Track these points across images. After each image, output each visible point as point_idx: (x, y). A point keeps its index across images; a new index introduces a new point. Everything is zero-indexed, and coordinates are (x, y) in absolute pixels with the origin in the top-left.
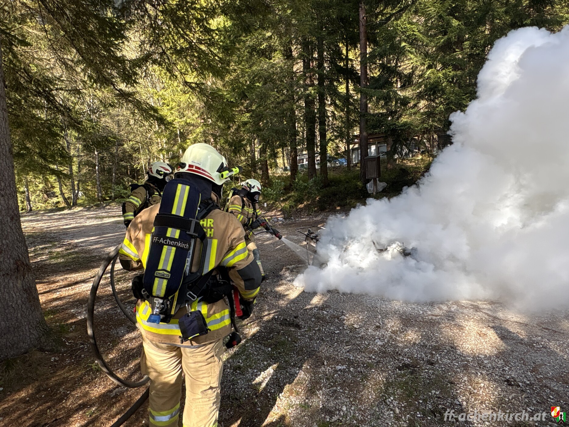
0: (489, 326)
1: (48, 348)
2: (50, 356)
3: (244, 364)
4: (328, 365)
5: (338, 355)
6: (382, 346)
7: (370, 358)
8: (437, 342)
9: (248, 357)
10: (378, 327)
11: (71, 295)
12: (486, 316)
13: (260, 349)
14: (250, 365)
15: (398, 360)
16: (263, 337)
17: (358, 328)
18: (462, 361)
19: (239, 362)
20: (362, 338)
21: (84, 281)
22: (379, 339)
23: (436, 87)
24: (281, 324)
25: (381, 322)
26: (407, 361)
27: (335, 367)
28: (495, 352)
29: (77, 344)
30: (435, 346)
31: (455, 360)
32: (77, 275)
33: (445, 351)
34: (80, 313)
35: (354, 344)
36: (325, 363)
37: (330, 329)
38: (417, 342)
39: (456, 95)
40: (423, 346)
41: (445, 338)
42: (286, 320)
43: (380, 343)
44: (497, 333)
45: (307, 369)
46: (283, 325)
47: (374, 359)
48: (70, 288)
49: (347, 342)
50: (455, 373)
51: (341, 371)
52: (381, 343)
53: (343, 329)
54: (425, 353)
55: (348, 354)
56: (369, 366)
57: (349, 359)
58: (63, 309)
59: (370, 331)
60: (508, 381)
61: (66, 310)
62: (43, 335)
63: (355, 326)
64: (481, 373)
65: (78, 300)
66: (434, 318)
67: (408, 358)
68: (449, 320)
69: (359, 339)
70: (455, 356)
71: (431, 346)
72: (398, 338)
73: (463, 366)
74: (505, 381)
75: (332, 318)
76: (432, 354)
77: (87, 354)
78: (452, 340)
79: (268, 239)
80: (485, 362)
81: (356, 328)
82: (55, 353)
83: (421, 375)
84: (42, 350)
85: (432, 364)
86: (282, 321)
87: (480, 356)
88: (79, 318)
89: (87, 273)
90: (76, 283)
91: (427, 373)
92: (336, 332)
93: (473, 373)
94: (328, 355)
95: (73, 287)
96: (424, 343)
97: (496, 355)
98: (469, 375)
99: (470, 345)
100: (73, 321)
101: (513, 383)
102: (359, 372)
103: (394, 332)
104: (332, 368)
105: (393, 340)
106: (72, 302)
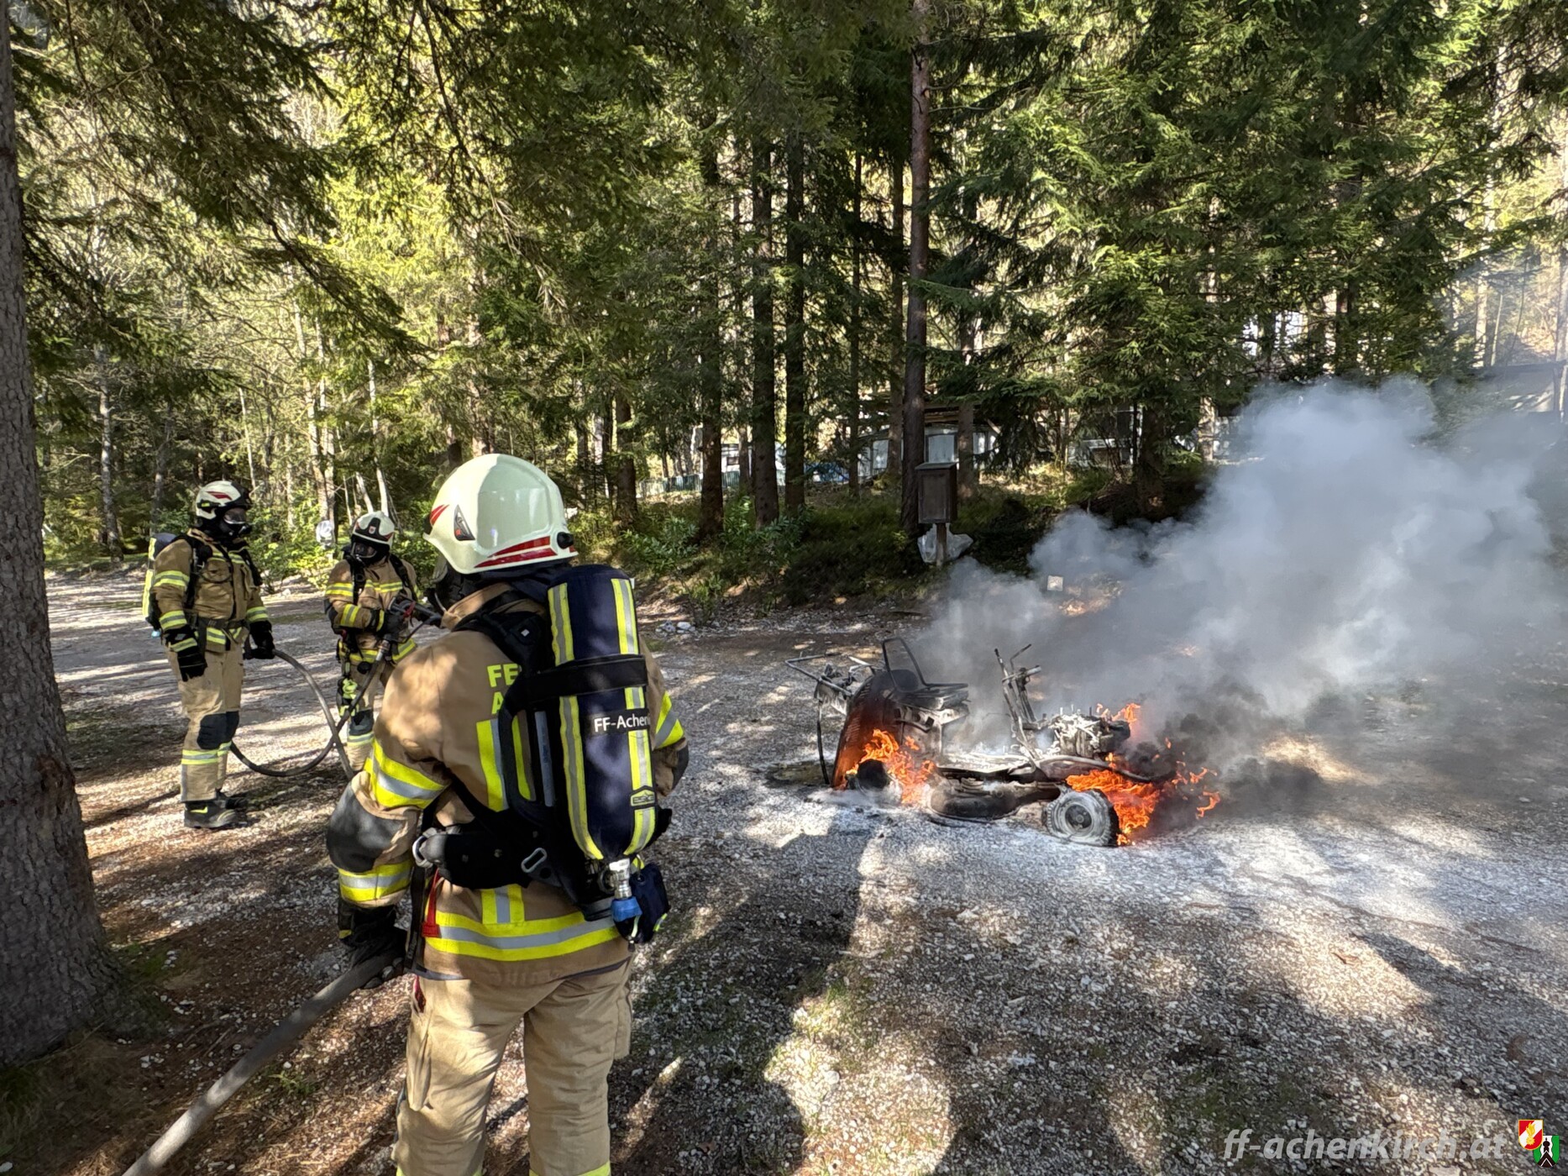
1: (127, 1027)
2: (137, 1054)
3: (746, 1060)
4: (986, 1055)
5: (997, 1025)
6: (1104, 996)
8: (1241, 982)
9: (748, 1036)
10: (1072, 941)
13: (774, 1012)
15: (1162, 1034)
18: (1326, 1033)
20: (1041, 971)
22: (1090, 975)
23: (1122, 293)
24: (803, 936)
26: (1190, 1037)
27: (1004, 1061)
28: (1400, 1007)
29: (209, 1011)
30: (1244, 994)
31: (1307, 1030)
33: (1273, 1005)
36: (975, 1051)
37: (945, 950)
39: (1173, 316)
40: (1211, 993)
42: (812, 923)
43: (1096, 987)
44: (1381, 954)
45: (930, 1068)
46: (811, 940)
47: (1100, 1034)
51: (1027, 1072)
52: (1100, 988)
53: (981, 948)
54: (1224, 1013)
55: (1025, 1021)
56: (1095, 1053)
57: (1032, 1035)
59: (1054, 952)
60: (1461, 1085)
62: (110, 987)
63: (1011, 939)
64: (1389, 1066)
66: (1206, 912)
67: (1186, 1029)
68: (1244, 918)
69: (1034, 976)
70: (1303, 1020)
71: (1231, 991)
72: (1137, 973)
73: (1337, 1049)
74: (1455, 1086)
75: (937, 916)
76: (1244, 1016)
78: (1277, 976)
80: (1387, 1033)
81: (1014, 945)
82: (149, 1041)
83: (1239, 1076)
84: (110, 1035)
85: (1255, 1043)
86: (802, 927)
87: (1366, 1017)
88: (177, 924)
91: (1255, 1069)
92: (966, 958)
93: (1367, 1066)
96: (1210, 985)
97: (1404, 1013)
98: (1360, 1071)
99: (1329, 986)
100: (162, 934)
101: (1476, 1090)
102: (1076, 1073)
103: (1119, 955)
104: (996, 1062)
105: (1128, 980)
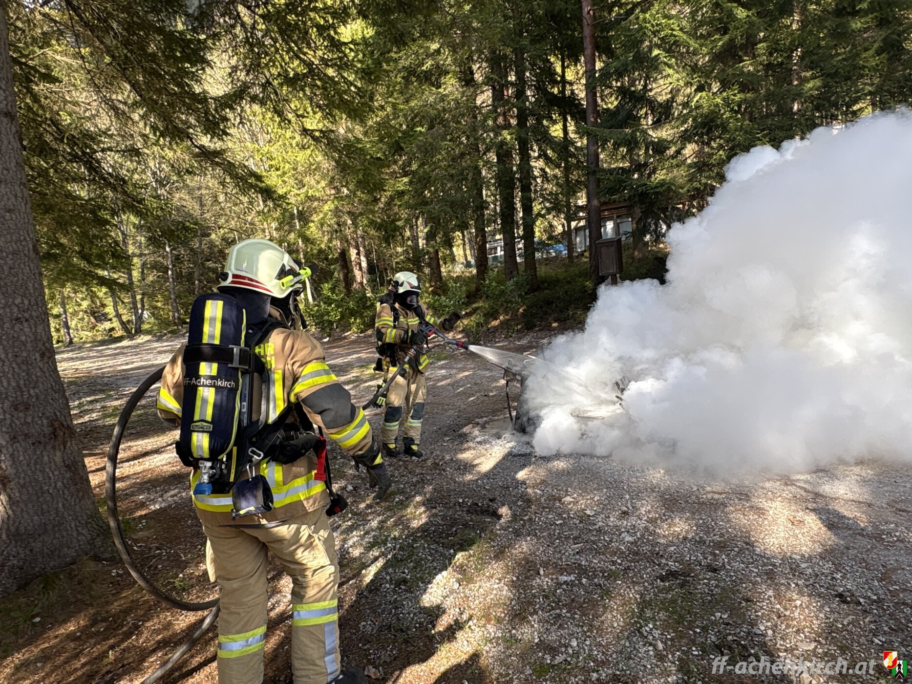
0: (807, 508)
1: (107, 555)
2: (110, 568)
3: (412, 576)
4: (546, 576)
5: (561, 559)
6: (632, 543)
7: (614, 563)
8: (722, 535)
9: (418, 564)
10: (625, 513)
11: (139, 473)
12: (804, 494)
13: (437, 551)
14: (421, 578)
15: (659, 565)
16: (442, 533)
17: (593, 516)
18: (765, 565)
19: (404, 573)
20: (599, 530)
21: (157, 451)
22: (628, 532)
23: (712, 120)
24: (468, 512)
25: (629, 505)
26: (673, 566)
27: (557, 579)
28: (819, 550)
29: (150, 549)
30: (720, 542)
31: (752, 563)
32: (146, 441)
33: (736, 549)
34: (154, 501)
35: (587, 541)
36: (542, 572)
37: (547, 518)
38: (690, 536)
39: (746, 132)
40: (699, 542)
41: (735, 529)
42: (477, 504)
43: (629, 538)
44: (820, 519)
45: (513, 581)
46: (472, 513)
47: (620, 564)
48: (136, 462)
49: (575, 538)
50: (754, 585)
51: (568, 584)
52: (631, 539)
53: (569, 517)
54: (703, 554)
55: (578, 557)
56: (611, 576)
57: (579, 565)
58: (127, 494)
59: (612, 519)
60: (840, 595)
61: (132, 496)
62: (98, 535)
63: (588, 512)
64: (797, 585)
65: (149, 481)
66: (716, 496)
67: (675, 562)
68: (740, 499)
69: (594, 533)
70: (752, 558)
71: (713, 541)
72: (658, 531)
73: (767, 574)
74: (836, 596)
75: (550, 500)
76: (715, 555)
77: (166, 564)
78: (746, 532)
79: (444, 378)
80: (803, 565)
81: (589, 516)
82: (117, 563)
83: (697, 589)
84: (97, 558)
85: (715, 570)
86: (470, 506)
87: (794, 556)
88: (152, 507)
89: (161, 438)
90: (146, 454)
91: (707, 585)
92: (558, 523)
93: (782, 584)
94: (545, 558)
95: (141, 460)
96: (701, 537)
97: (820, 555)
98: (776, 587)
99: (777, 538)
100: (143, 513)
101: (849, 599)
102: (596, 585)
103: (652, 521)
104: (552, 580)
105: (651, 534)
106: (140, 484)
